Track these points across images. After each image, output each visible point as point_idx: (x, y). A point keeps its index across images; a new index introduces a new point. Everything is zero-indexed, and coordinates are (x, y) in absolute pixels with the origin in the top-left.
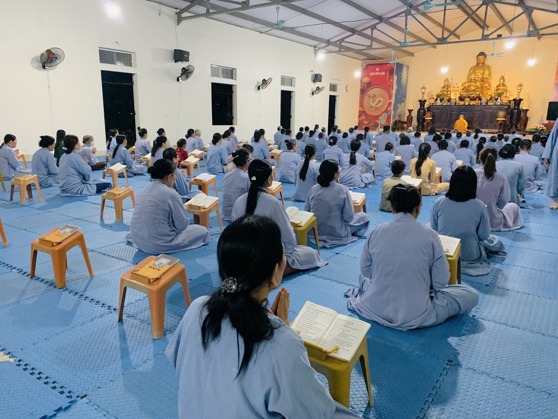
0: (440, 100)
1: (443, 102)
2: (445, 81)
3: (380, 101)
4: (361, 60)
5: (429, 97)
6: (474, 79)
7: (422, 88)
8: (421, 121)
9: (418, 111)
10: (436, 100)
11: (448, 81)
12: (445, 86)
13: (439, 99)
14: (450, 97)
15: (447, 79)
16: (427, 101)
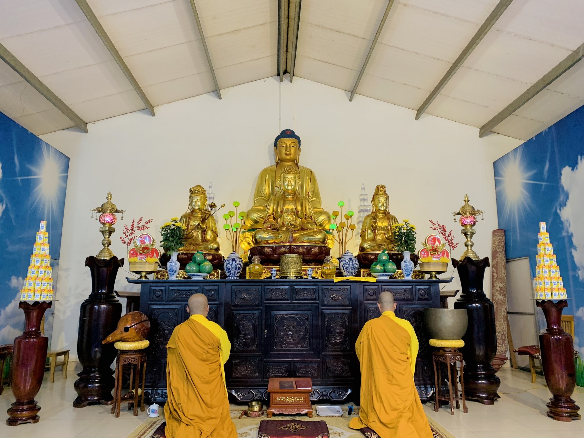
0: (179, 259)
1: (191, 267)
2: (193, 192)
5: (132, 246)
6: (294, 193)
7: (102, 210)
8: (98, 355)
9: (84, 306)
10: (164, 260)
11: (204, 193)
12: (193, 211)
13: (174, 256)
14: (217, 249)
15: (198, 186)
16: (126, 263)
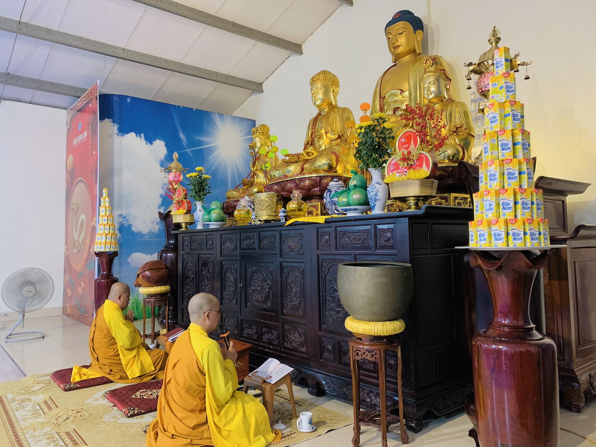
3: (82, 223)
4: (66, 109)
